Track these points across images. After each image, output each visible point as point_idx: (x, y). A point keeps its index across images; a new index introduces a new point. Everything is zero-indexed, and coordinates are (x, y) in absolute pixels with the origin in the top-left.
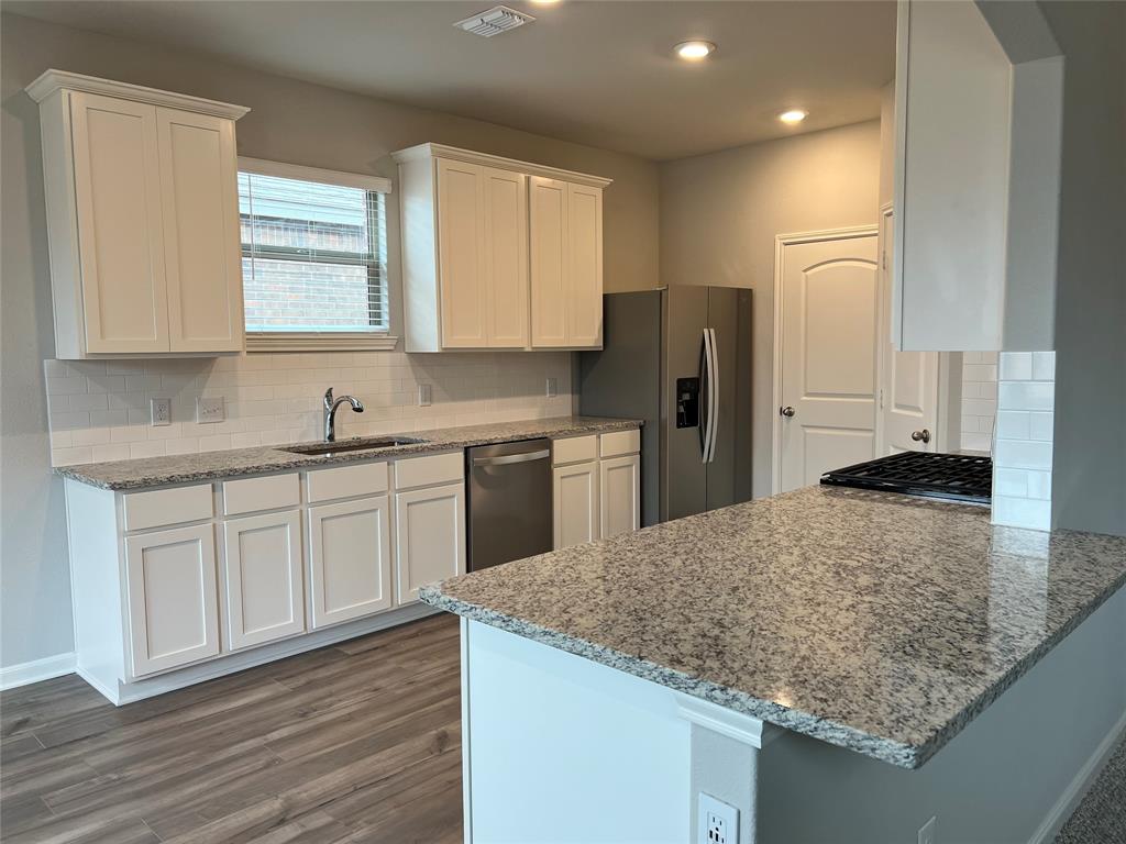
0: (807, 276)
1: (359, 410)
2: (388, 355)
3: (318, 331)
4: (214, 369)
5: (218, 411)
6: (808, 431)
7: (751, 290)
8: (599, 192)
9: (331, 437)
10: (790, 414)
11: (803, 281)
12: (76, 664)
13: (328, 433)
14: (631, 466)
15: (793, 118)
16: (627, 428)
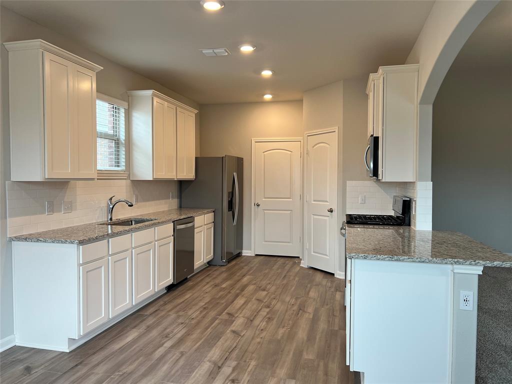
0: (264, 155)
1: (131, 206)
2: (124, 181)
3: (103, 169)
4: (69, 187)
5: (70, 207)
6: (265, 211)
7: (243, 158)
8: (194, 116)
9: (111, 219)
10: (258, 205)
11: (263, 157)
12: (15, 340)
13: (109, 218)
14: (211, 228)
15: (268, 97)
16: (208, 213)
